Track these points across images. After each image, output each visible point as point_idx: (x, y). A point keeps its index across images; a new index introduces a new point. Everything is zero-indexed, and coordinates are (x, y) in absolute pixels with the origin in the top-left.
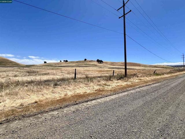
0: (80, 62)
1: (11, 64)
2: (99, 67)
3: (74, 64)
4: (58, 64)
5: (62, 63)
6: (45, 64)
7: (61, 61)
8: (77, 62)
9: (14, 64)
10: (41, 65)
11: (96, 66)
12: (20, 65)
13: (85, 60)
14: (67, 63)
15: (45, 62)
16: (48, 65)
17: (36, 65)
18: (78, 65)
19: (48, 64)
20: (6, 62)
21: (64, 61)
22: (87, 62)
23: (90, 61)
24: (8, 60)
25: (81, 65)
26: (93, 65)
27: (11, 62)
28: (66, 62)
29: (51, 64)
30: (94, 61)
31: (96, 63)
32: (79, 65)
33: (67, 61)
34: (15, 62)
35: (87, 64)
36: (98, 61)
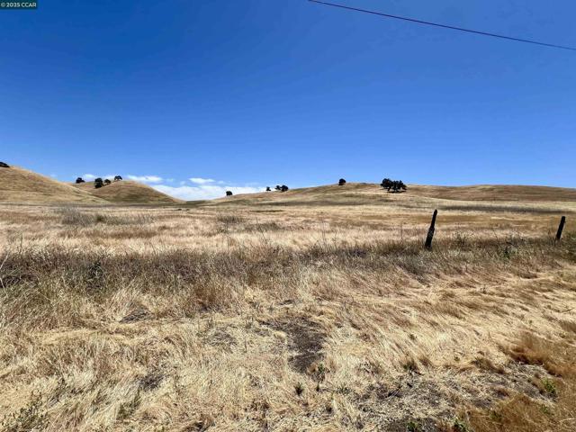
0: (324, 189)
1: (157, 199)
2: (400, 205)
3: (311, 198)
4: (261, 196)
5: (273, 194)
7: (268, 189)
8: (316, 190)
9: (163, 200)
10: (220, 201)
11: (387, 201)
12: (174, 202)
13: (342, 182)
14: (286, 193)
15: (229, 193)
16: (238, 201)
17: (210, 202)
19: (235, 197)
21: (278, 188)
22: (348, 189)
23: (358, 187)
24: (152, 191)
26: (374, 197)
27: (158, 195)
28: (283, 191)
29: (245, 198)
30: (373, 186)
31: (383, 192)
32: (329, 199)
33: (285, 188)
34: (162, 195)
35: (351, 196)
36: (387, 184)
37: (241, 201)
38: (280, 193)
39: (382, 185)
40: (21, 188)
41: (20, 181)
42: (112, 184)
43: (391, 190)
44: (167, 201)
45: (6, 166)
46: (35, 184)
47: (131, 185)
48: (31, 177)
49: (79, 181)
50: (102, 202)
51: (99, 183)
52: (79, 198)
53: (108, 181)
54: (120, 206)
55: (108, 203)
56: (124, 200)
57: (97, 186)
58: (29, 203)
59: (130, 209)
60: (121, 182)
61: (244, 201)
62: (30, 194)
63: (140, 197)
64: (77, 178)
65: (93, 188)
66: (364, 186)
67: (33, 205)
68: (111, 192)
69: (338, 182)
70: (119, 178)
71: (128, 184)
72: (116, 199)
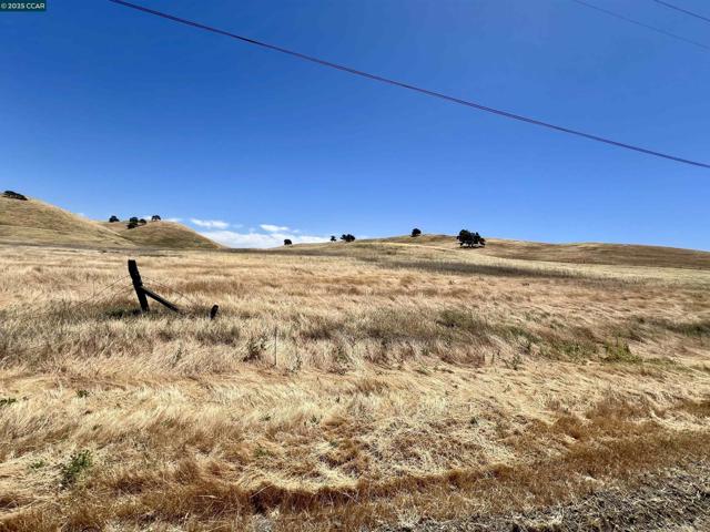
5: (338, 245)
6: (287, 247)
10: (276, 249)
15: (288, 242)
16: (297, 252)
19: (294, 247)
21: (344, 237)
24: (192, 234)
28: (349, 241)
33: (350, 238)
34: (205, 240)
38: (345, 244)
40: (33, 225)
41: (35, 216)
42: (148, 224)
45: (23, 198)
46: (50, 220)
47: (168, 228)
49: (113, 219)
52: (100, 239)
53: (143, 221)
56: (157, 243)
57: (130, 226)
65: (124, 229)
68: (144, 233)
70: (156, 218)
71: (165, 226)
72: (148, 242)
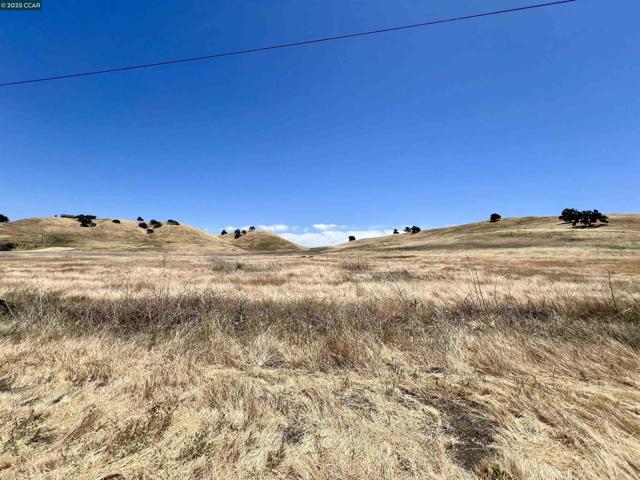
0: (470, 228)
1: (284, 246)
2: (597, 246)
3: (451, 240)
4: (388, 240)
5: (402, 237)
6: (353, 243)
7: (396, 232)
8: (458, 230)
9: (289, 248)
10: (343, 247)
11: (573, 240)
12: (298, 249)
13: (495, 218)
14: (417, 235)
15: (352, 238)
16: (362, 247)
17: (332, 248)
18: (471, 241)
19: (358, 242)
20: (275, 243)
21: (407, 229)
22: (505, 227)
23: (520, 222)
24: (278, 239)
25: (483, 241)
26: (549, 235)
27: (284, 243)
28: (414, 232)
29: (370, 243)
30: (545, 220)
31: (565, 228)
32: (477, 241)
33: (416, 230)
34: (288, 242)
35: (511, 235)
36: (569, 216)
37: (366, 246)
38: (410, 236)
39: (560, 218)
42: (248, 234)
43: (578, 224)
44: (292, 249)
45: (177, 224)
47: (262, 235)
48: (192, 232)
49: (224, 233)
50: (240, 251)
51: (238, 234)
53: (244, 232)
54: (254, 254)
55: (244, 251)
56: (256, 248)
57: (237, 237)
58: (190, 253)
59: (262, 256)
60: (254, 232)
61: (368, 246)
62: (191, 246)
63: (269, 245)
64: (221, 231)
65: (233, 239)
66: (530, 220)
67: (193, 254)
68: (246, 241)
69: (489, 218)
70: (253, 228)
71: (259, 234)
72: (250, 248)
